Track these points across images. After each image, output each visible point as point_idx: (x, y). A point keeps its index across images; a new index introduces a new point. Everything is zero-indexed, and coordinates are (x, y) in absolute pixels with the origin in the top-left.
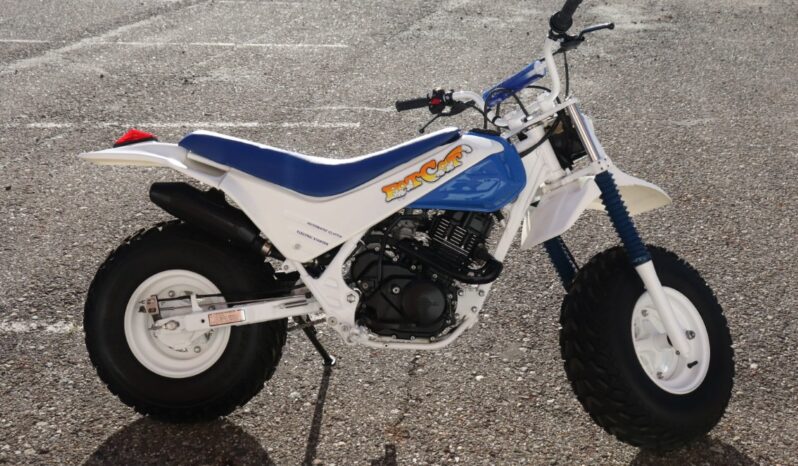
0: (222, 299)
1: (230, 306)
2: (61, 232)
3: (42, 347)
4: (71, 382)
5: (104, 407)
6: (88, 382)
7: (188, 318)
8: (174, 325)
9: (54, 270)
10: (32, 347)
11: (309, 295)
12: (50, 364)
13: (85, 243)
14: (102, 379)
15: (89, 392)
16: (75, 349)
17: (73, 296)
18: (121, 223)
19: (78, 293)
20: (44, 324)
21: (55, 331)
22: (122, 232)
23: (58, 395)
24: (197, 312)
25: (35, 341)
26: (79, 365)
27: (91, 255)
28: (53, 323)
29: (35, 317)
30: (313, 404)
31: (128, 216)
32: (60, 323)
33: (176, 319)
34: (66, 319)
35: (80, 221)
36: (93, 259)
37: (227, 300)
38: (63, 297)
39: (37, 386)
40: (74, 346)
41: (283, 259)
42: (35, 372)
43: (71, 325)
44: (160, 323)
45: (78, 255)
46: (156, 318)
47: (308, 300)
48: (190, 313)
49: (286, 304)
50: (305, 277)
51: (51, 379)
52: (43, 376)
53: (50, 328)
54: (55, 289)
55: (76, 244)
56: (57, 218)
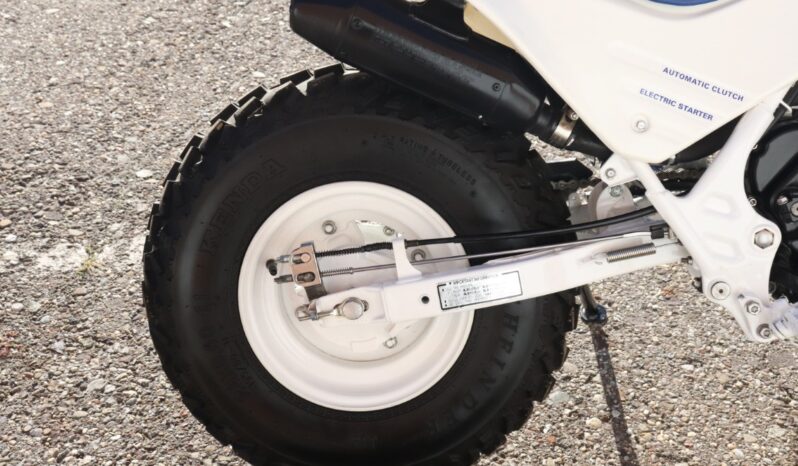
0: (457, 249)
1: (474, 263)
2: (22, 58)
3: (36, 306)
4: (110, 388)
5: (190, 449)
6: (144, 385)
7: (390, 293)
8: (360, 308)
9: (26, 134)
10: (18, 306)
11: (660, 230)
12: (59, 345)
13: (69, 77)
14: (171, 378)
15: (152, 412)
16: (99, 306)
17: (72, 187)
18: (123, 37)
19: (80, 180)
20: (31, 253)
21: (56, 266)
22: (129, 55)
23: (91, 424)
24: (410, 278)
25: (20, 292)
26: (117, 345)
27: (84, 101)
28: (46, 248)
29: (11, 237)
30: (605, 420)
31: (132, 24)
32: (60, 248)
33: (359, 293)
34: (70, 238)
35: (50, 35)
36: (91, 110)
37: (469, 250)
38: (55, 192)
39: (44, 403)
40: (98, 299)
41: (604, 154)
42: (33, 367)
43: (82, 251)
44: (324, 303)
45: (62, 102)
46: (314, 293)
47: (657, 242)
48: (394, 280)
49: (610, 253)
50: (657, 194)
51: (70, 383)
52: (51, 375)
53: (44, 260)
54: (37, 173)
55: (53, 80)
56: (10, 30)
